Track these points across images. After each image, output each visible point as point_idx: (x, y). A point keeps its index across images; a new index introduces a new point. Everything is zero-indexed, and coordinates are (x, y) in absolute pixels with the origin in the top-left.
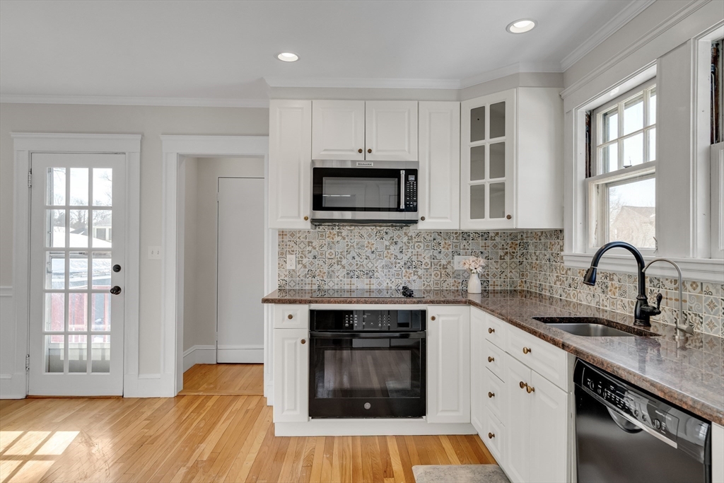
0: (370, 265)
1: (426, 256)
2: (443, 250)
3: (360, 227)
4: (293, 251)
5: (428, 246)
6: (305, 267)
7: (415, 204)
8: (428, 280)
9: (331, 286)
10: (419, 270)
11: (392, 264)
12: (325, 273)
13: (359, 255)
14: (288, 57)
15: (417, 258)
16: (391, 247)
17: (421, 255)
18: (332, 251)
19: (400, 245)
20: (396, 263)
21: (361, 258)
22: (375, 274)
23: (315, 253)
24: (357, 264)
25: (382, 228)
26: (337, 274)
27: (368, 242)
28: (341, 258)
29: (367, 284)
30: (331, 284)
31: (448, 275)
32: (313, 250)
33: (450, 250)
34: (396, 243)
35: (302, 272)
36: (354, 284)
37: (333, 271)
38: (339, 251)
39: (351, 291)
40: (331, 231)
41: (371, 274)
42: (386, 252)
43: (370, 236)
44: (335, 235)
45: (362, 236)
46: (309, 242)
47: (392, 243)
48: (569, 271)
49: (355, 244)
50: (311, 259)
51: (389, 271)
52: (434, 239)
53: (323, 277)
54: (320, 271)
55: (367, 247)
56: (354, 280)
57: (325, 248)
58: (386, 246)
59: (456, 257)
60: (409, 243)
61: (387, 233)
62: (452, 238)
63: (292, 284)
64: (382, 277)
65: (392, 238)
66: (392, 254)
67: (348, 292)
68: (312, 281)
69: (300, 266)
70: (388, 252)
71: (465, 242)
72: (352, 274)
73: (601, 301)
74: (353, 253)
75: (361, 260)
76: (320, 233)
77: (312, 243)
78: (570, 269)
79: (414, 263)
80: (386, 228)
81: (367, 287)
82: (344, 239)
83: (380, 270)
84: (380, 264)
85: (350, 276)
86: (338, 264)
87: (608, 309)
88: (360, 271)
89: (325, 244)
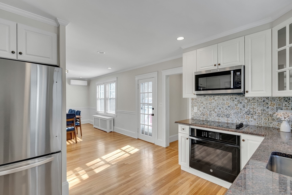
0: (228, 112)
1: (259, 109)
2: (270, 107)
3: (223, 96)
4: (196, 105)
5: (260, 104)
6: (201, 111)
7: (240, 85)
8: (260, 121)
9: (211, 119)
10: (254, 116)
11: (239, 112)
12: (208, 114)
13: (222, 108)
14: (180, 38)
15: (253, 110)
16: (238, 105)
17: (255, 109)
18: (211, 106)
19: (243, 103)
20: (241, 112)
21: (223, 109)
22: (230, 116)
23: (204, 106)
24: (222, 112)
25: (233, 96)
26: (213, 115)
27: (227, 102)
28: (214, 108)
29: (226, 120)
30: (210, 119)
31: (273, 120)
33: (275, 107)
34: (241, 103)
35: (199, 113)
36: (220, 120)
37: (211, 114)
38: (214, 106)
39: (219, 122)
40: (210, 98)
41: (228, 116)
42: (235, 107)
43: (227, 100)
44: (212, 99)
45: (223, 100)
46: (202, 102)
47: (239, 103)
49: (220, 103)
50: (203, 109)
51: (237, 115)
52: (264, 101)
53: (207, 116)
54: (206, 113)
55: (226, 104)
56: (220, 118)
57: (208, 104)
58: (236, 104)
59: (279, 111)
60: (248, 103)
61: (236, 98)
62: (276, 100)
63: (196, 117)
64: (234, 118)
65: (239, 101)
66: (239, 108)
67: (217, 122)
68: (203, 117)
69: (199, 111)
70: (237, 107)
71: (286, 103)
72: (219, 115)
74: (220, 107)
75: (224, 110)
76: (206, 99)
77: (203, 102)
79: (251, 113)
80: (235, 96)
81: (226, 121)
82: (216, 101)
83: (232, 114)
84: (232, 112)
85: (218, 116)
86: (213, 111)
88: (223, 114)
89: (208, 103)
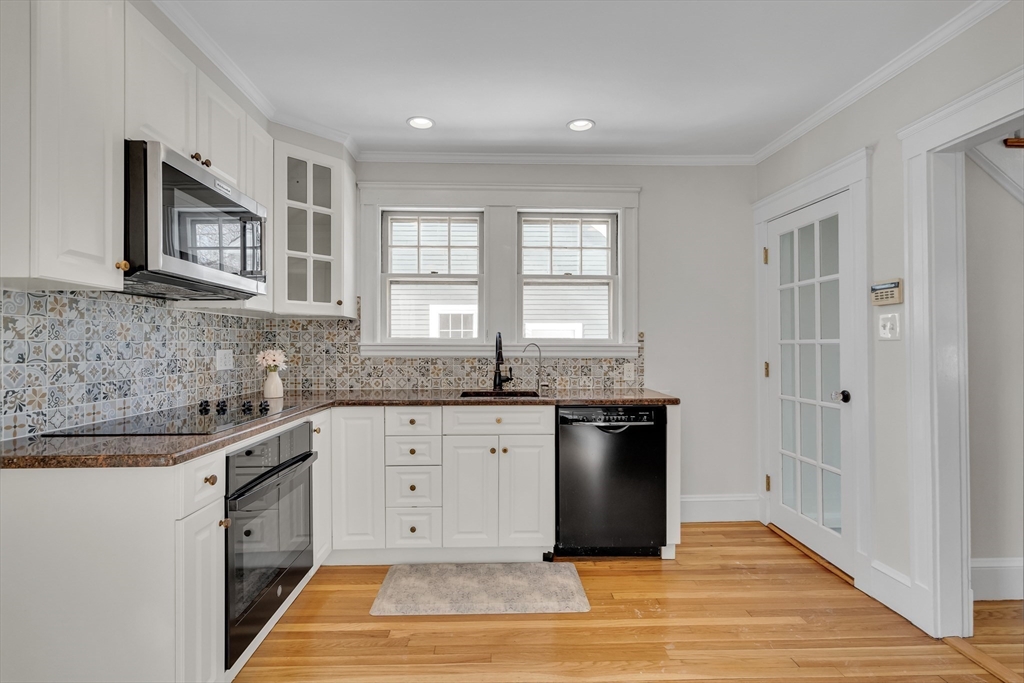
0: (124, 371)
1: (191, 351)
2: (206, 341)
5: (192, 335)
8: (192, 390)
9: (57, 424)
10: (184, 374)
11: (153, 366)
12: (44, 395)
13: (107, 351)
15: (182, 354)
16: (152, 336)
17: (185, 349)
18: (59, 342)
19: (163, 331)
20: (157, 364)
21: (111, 358)
22: (132, 388)
23: (21, 346)
24: (104, 370)
25: (141, 300)
26: (68, 396)
27: (122, 326)
28: (76, 358)
29: (120, 409)
30: (57, 421)
31: (211, 379)
32: (17, 342)
33: (213, 341)
34: (158, 329)
36: (99, 413)
37: (61, 389)
38: (73, 343)
41: (125, 387)
42: (145, 345)
43: (123, 312)
44: (64, 305)
45: (110, 313)
47: (153, 328)
48: (367, 362)
49: (100, 328)
50: (13, 365)
51: (149, 380)
52: (198, 324)
53: (40, 406)
54: (34, 392)
55: (119, 334)
56: (101, 402)
57: (45, 336)
58: (146, 333)
59: (218, 352)
60: (173, 329)
61: (147, 309)
62: (214, 323)
64: (141, 391)
65: (153, 320)
66: (153, 349)
68: (15, 419)
70: (148, 345)
71: (224, 331)
72: (95, 391)
73: (420, 383)
74: (97, 348)
75: (111, 362)
78: (369, 359)
79: (178, 364)
80: (145, 300)
81: (121, 415)
82: (82, 316)
83: (138, 378)
84: (138, 367)
85: (91, 396)
86: (71, 373)
87: (429, 388)
88: (110, 384)
89: (45, 327)
